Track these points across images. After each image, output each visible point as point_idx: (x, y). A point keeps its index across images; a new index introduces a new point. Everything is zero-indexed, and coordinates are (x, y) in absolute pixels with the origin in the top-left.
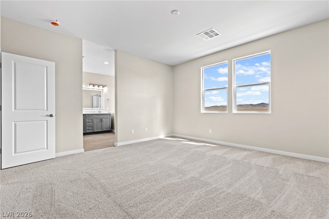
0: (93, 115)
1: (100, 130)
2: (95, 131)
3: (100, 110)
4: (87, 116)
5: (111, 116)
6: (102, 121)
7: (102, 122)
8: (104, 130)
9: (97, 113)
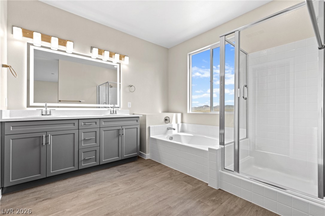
0: (98, 121)
1: (116, 158)
2: (104, 161)
3: (115, 109)
4: (82, 123)
5: (139, 123)
6: (119, 135)
7: (120, 138)
8: (126, 156)
9: (108, 115)
